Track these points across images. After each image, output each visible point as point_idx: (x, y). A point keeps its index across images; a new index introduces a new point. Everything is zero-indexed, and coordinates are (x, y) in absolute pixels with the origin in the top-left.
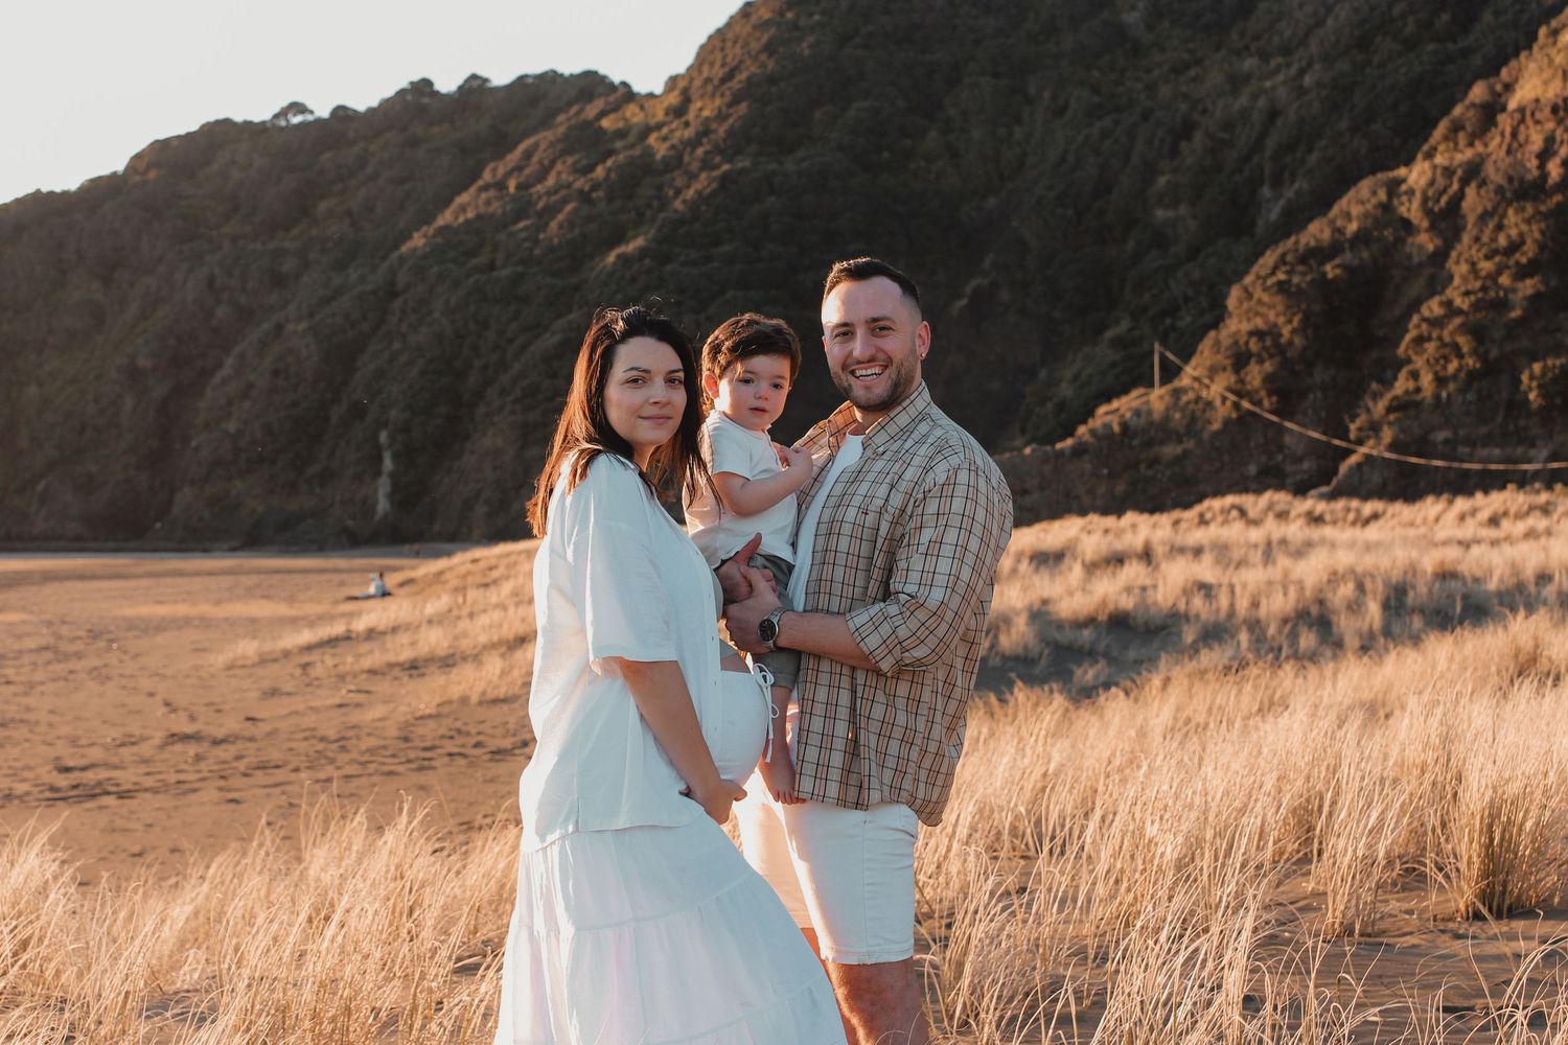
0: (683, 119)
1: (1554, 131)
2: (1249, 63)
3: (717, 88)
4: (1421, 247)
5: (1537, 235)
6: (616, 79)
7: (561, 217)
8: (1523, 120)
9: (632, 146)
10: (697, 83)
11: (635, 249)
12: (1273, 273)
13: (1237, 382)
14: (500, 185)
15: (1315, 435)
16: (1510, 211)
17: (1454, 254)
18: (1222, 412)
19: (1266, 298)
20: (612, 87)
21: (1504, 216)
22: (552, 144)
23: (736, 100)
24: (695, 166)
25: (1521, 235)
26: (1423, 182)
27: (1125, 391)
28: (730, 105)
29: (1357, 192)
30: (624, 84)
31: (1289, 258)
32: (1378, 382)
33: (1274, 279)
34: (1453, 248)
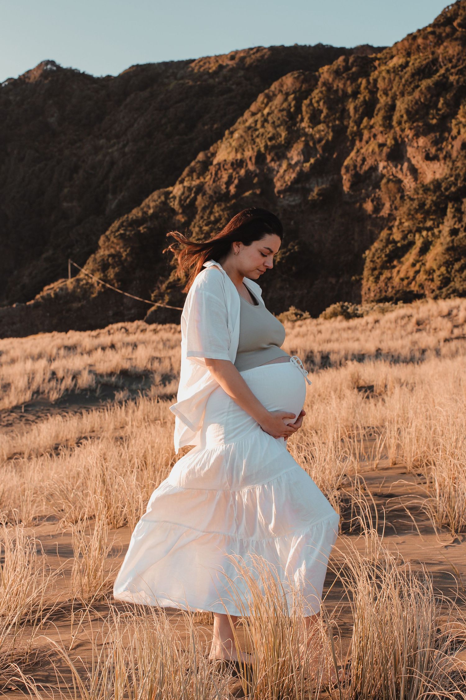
1: (232, 173)
2: (102, 142)
4: (179, 221)
5: (226, 216)
8: (219, 169)
12: (118, 230)
13: (104, 276)
15: (138, 298)
16: (216, 206)
17: (193, 223)
18: (98, 288)
19: (115, 241)
21: (213, 208)
25: (220, 216)
26: (179, 193)
27: (56, 280)
29: (152, 197)
31: (125, 224)
32: (162, 276)
33: (119, 233)
34: (192, 221)
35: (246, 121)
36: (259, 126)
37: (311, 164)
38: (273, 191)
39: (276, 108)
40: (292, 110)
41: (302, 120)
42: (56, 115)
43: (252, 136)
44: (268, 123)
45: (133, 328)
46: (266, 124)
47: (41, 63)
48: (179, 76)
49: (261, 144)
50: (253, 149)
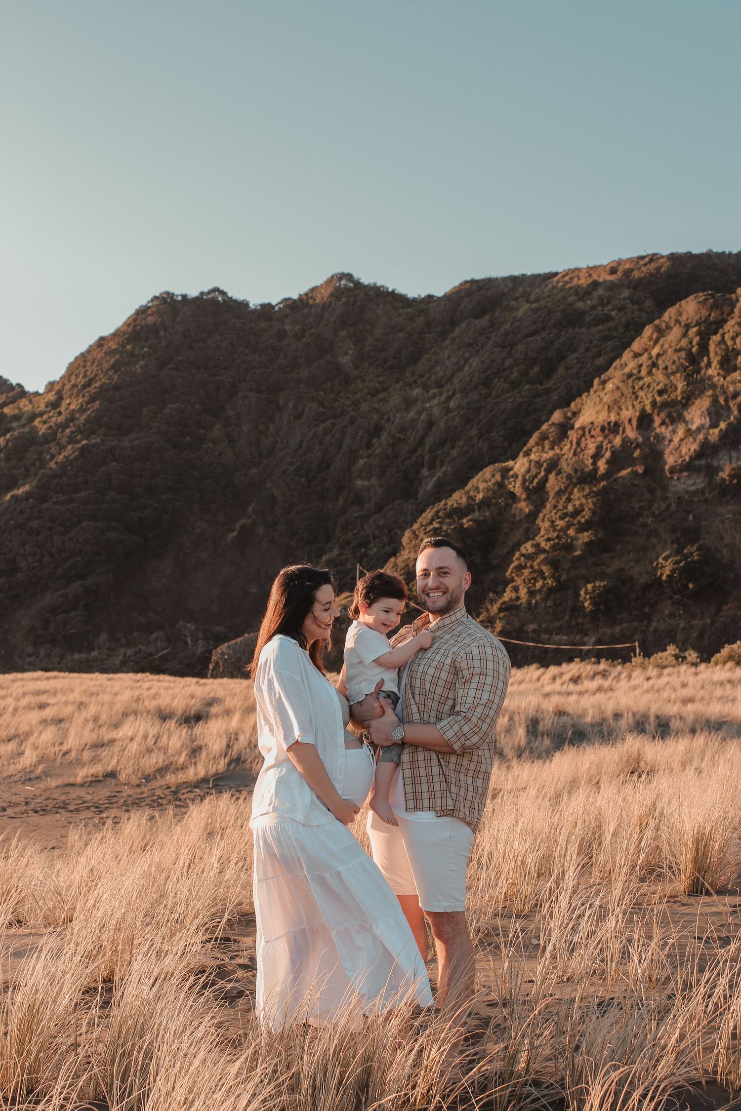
0: (58, 410)
1: (602, 442)
2: (417, 391)
3: (80, 391)
4: (521, 510)
5: (591, 505)
6: (14, 382)
8: (583, 435)
9: (24, 426)
10: (67, 387)
11: (23, 492)
12: (431, 523)
16: (576, 490)
17: (541, 515)
20: (11, 387)
21: (571, 493)
23: (92, 400)
24: (64, 441)
25: (582, 505)
26: (523, 470)
28: (88, 403)
29: (484, 474)
30: (19, 385)
31: (440, 514)
32: (495, 592)
33: (431, 527)
34: (541, 511)
35: (626, 365)
36: (644, 372)
37: (721, 430)
38: (663, 470)
39: (671, 347)
40: (694, 350)
41: (709, 365)
42: (351, 352)
43: (634, 388)
44: (658, 369)
46: (654, 370)
47: (333, 277)
48: (532, 297)
49: (646, 400)
50: (633, 406)
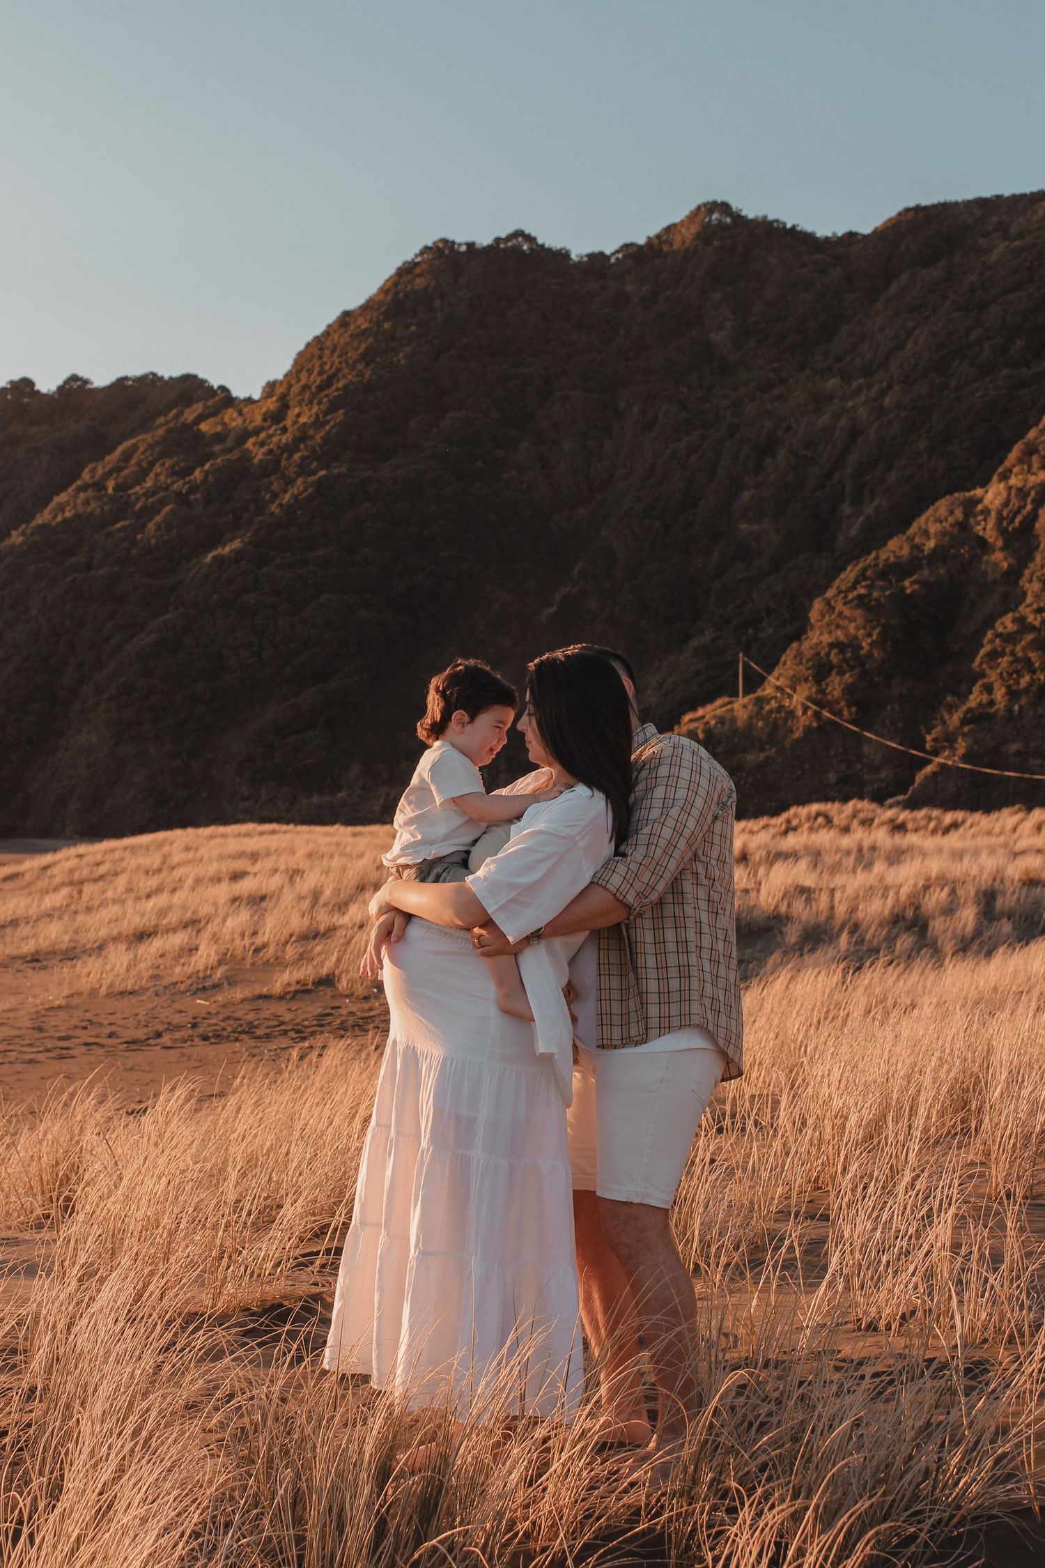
0: (281, 425)
2: (832, 383)
3: (314, 395)
4: (996, 565)
6: (215, 383)
7: (158, 518)
9: (230, 450)
10: (296, 389)
11: (230, 551)
12: (854, 588)
13: (818, 692)
14: (99, 486)
15: (894, 745)
17: (1027, 572)
18: (804, 721)
19: (847, 612)
20: (211, 391)
22: (151, 447)
23: (333, 408)
24: (292, 471)
26: (997, 502)
27: (710, 699)
28: (326, 413)
29: (936, 510)
30: (223, 388)
31: (869, 573)
32: (954, 694)
33: (855, 593)
34: (1027, 567)
42: (728, 324)
45: (843, 816)
47: (699, 208)
48: (1013, 230)
